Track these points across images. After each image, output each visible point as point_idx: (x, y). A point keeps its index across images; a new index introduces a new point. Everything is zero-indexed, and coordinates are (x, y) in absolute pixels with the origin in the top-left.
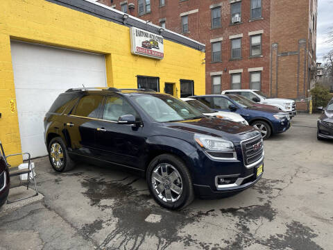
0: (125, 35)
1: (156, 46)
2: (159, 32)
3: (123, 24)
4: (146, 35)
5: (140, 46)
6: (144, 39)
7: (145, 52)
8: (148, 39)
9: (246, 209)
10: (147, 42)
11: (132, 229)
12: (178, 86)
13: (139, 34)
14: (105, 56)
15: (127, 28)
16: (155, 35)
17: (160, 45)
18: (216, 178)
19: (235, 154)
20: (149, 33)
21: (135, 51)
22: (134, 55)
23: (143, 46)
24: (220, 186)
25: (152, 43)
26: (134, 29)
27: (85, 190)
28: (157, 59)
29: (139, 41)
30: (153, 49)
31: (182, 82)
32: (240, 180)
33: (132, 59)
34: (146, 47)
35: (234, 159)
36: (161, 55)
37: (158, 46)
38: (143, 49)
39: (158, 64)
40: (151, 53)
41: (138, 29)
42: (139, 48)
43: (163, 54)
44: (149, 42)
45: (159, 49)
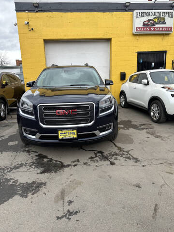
1: (162, 21)
4: (149, 14)
5: (141, 25)
6: (146, 18)
8: (152, 18)
10: (150, 20)
13: (140, 16)
15: (130, 13)
16: (162, 11)
17: (168, 19)
19: (34, 113)
20: (153, 11)
21: (134, 31)
22: (135, 35)
25: (156, 20)
26: (135, 12)
29: (139, 22)
30: (157, 26)
32: (39, 135)
33: (133, 39)
34: (148, 25)
35: (34, 117)
36: (168, 29)
37: (164, 22)
38: (144, 28)
39: (167, 38)
40: (155, 30)
41: (139, 11)
42: (139, 28)
43: (171, 28)
44: (152, 20)
45: (166, 24)
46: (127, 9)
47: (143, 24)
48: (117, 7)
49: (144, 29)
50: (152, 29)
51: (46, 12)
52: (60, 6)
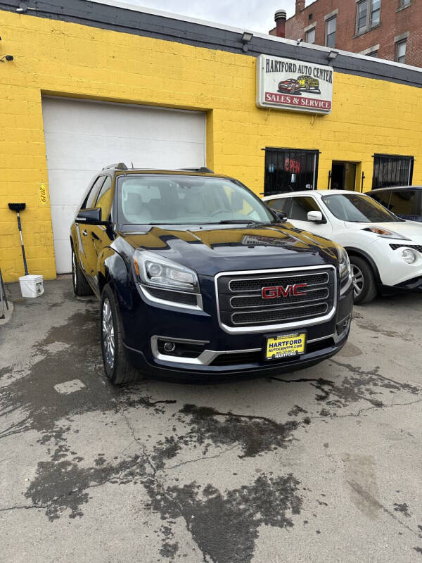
0: (248, 72)
1: (313, 86)
2: (328, 60)
4: (290, 68)
5: (275, 90)
6: (283, 76)
7: (285, 102)
8: (295, 76)
10: (292, 81)
12: (367, 169)
13: (272, 68)
14: (205, 114)
15: (251, 59)
16: (313, 66)
17: (323, 85)
18: (154, 341)
20: (298, 63)
21: (261, 100)
22: (260, 109)
23: (281, 89)
25: (302, 82)
26: (264, 58)
29: (271, 83)
30: (304, 95)
31: (379, 159)
32: (210, 354)
33: (257, 117)
34: (288, 92)
35: (197, 309)
36: (325, 105)
37: (317, 88)
38: (280, 96)
39: (319, 123)
40: (300, 103)
41: (271, 58)
42: (271, 95)
43: (329, 103)
44: (296, 82)
45: (319, 93)
46: (246, 48)
47: (280, 87)
48: (224, 40)
49: (280, 98)
50: (296, 101)
51: (50, 17)
52: (89, 9)
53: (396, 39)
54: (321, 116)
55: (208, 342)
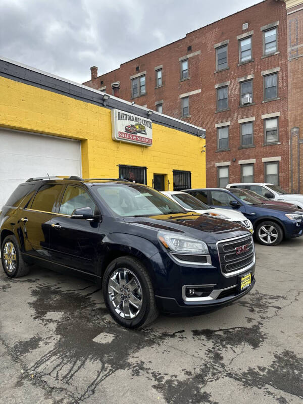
0: (106, 118)
1: (143, 130)
2: (148, 116)
3: (103, 106)
4: (130, 119)
5: (123, 131)
6: (128, 123)
7: (129, 138)
8: (133, 123)
9: (226, 332)
10: (132, 126)
11: (73, 351)
12: (170, 178)
13: (122, 117)
14: (81, 142)
15: (108, 110)
16: (142, 118)
17: (148, 129)
18: (184, 288)
19: (209, 258)
20: (135, 116)
21: (116, 136)
22: (115, 141)
23: (127, 130)
24: (188, 299)
25: (137, 127)
26: (116, 111)
27: (34, 299)
28: (144, 146)
29: (121, 126)
30: (139, 135)
31: (176, 173)
32: (217, 292)
33: (113, 146)
34: (130, 132)
35: (208, 264)
36: (149, 141)
37: (145, 131)
38: (127, 134)
39: (145, 151)
40: (137, 139)
41: (120, 111)
42: (122, 133)
43: (151, 140)
44: (134, 127)
45: (146, 134)
46: (105, 104)
47: (126, 129)
48: (93, 98)
49: (127, 136)
50: (135, 138)
53: (156, 103)
54: (146, 147)
55: (215, 284)
